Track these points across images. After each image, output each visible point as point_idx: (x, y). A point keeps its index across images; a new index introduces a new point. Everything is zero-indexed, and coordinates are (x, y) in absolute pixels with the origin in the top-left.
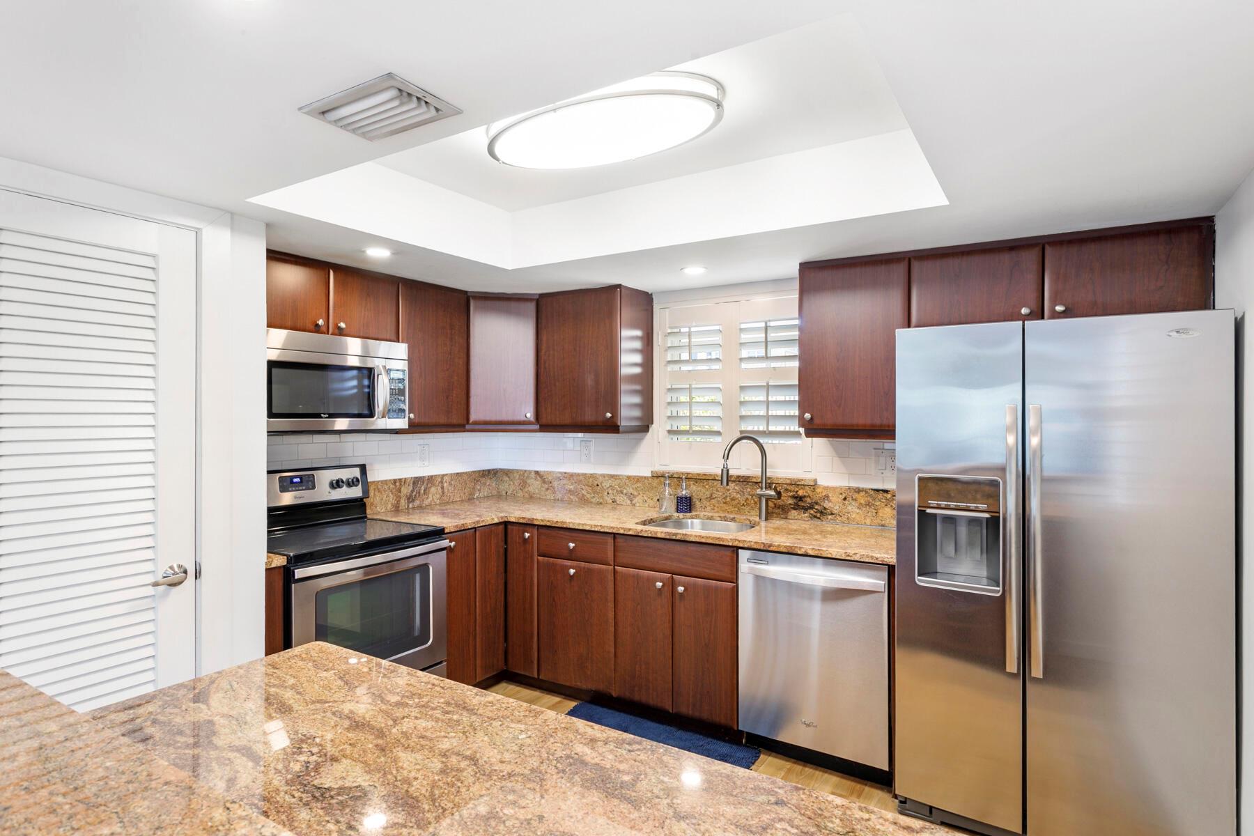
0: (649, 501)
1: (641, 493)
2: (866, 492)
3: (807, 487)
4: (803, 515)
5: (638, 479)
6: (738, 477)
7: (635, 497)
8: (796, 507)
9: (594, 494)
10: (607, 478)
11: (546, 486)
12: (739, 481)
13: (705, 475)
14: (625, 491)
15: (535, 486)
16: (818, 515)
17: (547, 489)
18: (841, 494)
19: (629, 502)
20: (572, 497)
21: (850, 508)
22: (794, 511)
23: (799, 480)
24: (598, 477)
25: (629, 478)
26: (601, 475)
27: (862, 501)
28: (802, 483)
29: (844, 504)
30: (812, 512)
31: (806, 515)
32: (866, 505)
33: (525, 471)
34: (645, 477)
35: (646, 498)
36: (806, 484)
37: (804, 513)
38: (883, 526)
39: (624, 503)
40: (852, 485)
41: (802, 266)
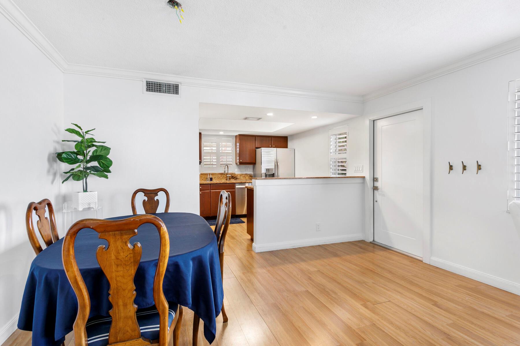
6: (221, 173)
13: (214, 173)
16: (236, 179)
23: (233, 173)
31: (234, 179)
32: (244, 176)
40: (241, 173)
41: (239, 135)
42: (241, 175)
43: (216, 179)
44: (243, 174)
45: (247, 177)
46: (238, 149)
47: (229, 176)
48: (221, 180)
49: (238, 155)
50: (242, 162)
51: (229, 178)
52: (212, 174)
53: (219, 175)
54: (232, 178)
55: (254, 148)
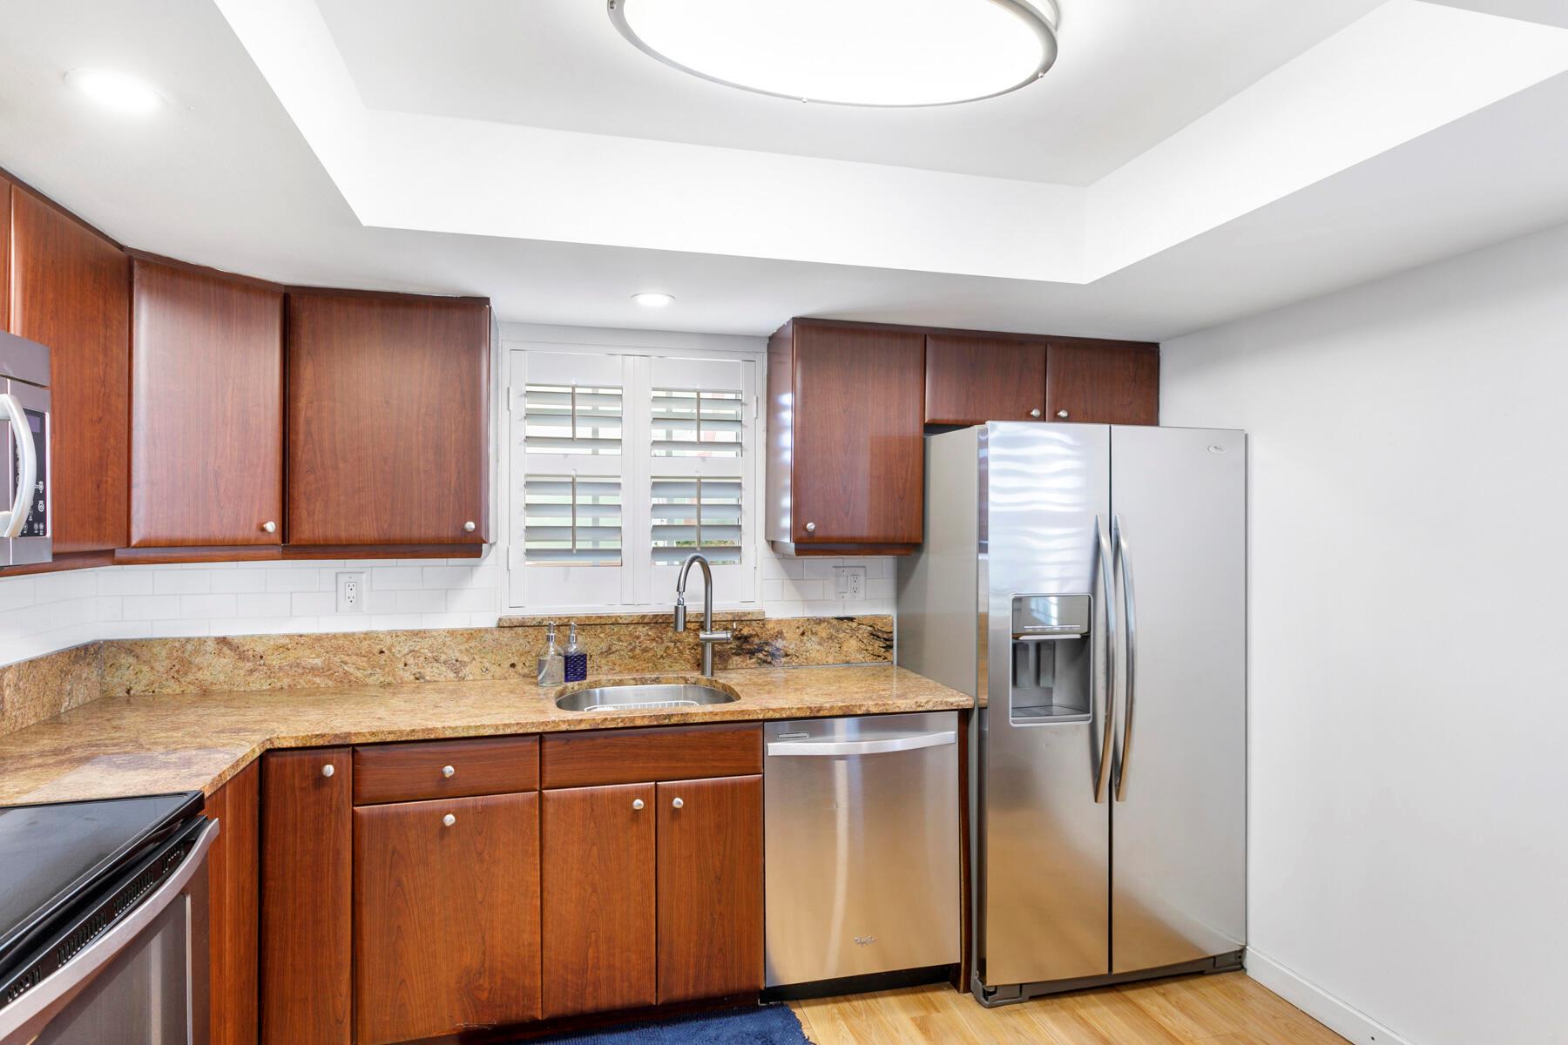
0: (494, 668)
1: (476, 656)
2: (829, 622)
3: (754, 623)
4: (749, 662)
5: (472, 635)
6: (656, 616)
7: (464, 664)
8: (739, 651)
9: (373, 667)
10: (403, 638)
11: (249, 665)
12: (656, 623)
13: (600, 617)
14: (443, 657)
15: (217, 669)
16: (769, 659)
17: (251, 671)
18: (798, 628)
19: (452, 675)
20: (317, 680)
21: (808, 645)
22: (736, 658)
23: (745, 614)
24: (382, 637)
25: (452, 633)
26: (390, 633)
27: (824, 635)
28: (749, 617)
29: (801, 641)
30: (761, 656)
31: (753, 660)
32: (828, 638)
33: (188, 640)
34: (486, 630)
35: (487, 665)
36: (754, 618)
37: (751, 659)
38: (847, 662)
39: (442, 678)
40: (809, 614)
41: (798, 322)
42: (807, 628)
43: (613, 657)
44: (819, 621)
45: (853, 643)
46: (787, 439)
47: (714, 642)
48: (655, 668)
49: (788, 481)
50: (820, 534)
51: (714, 654)
52: (589, 625)
53: (642, 630)
54: (739, 652)
55: (913, 427)
